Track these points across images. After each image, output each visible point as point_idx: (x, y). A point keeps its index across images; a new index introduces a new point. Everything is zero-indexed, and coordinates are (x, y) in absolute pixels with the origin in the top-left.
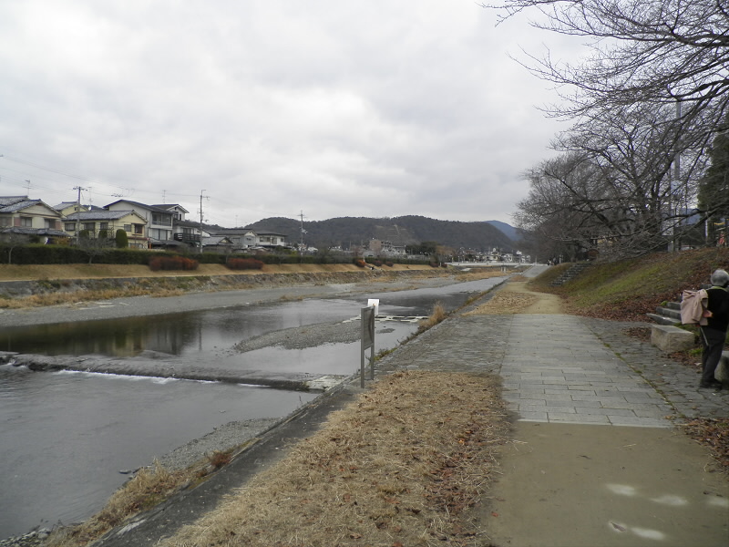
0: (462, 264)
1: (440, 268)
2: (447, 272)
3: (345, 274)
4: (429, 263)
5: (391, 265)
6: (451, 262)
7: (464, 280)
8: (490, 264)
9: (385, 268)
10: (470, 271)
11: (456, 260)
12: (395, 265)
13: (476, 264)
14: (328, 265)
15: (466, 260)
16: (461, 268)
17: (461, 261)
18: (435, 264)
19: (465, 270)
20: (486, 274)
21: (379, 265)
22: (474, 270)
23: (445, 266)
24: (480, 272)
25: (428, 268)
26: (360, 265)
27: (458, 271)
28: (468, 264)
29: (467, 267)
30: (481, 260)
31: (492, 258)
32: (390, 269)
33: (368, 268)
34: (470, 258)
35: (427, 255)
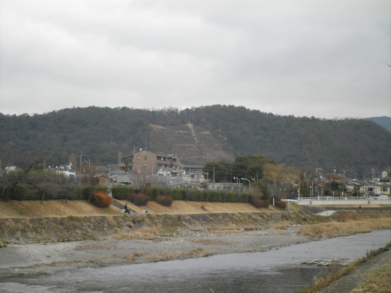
0: (317, 202)
1: (272, 210)
2: (285, 217)
3: (61, 222)
4: (249, 200)
5: (167, 204)
6: (294, 197)
7: (317, 235)
8: (375, 203)
9: (154, 209)
10: (333, 217)
11: (306, 194)
12: (175, 203)
13: (345, 202)
14: (26, 203)
15: (327, 193)
16: (316, 210)
17: (315, 195)
18: (262, 201)
19: (324, 214)
20: (366, 223)
21: (141, 203)
22: (341, 214)
23: (282, 206)
24: (355, 218)
25: (246, 209)
26: (100, 203)
27: (309, 215)
28: (330, 201)
29: (328, 208)
30: (356, 194)
31: (378, 191)
32: (164, 211)
33: (116, 209)
34: (334, 189)
35: (246, 183)
